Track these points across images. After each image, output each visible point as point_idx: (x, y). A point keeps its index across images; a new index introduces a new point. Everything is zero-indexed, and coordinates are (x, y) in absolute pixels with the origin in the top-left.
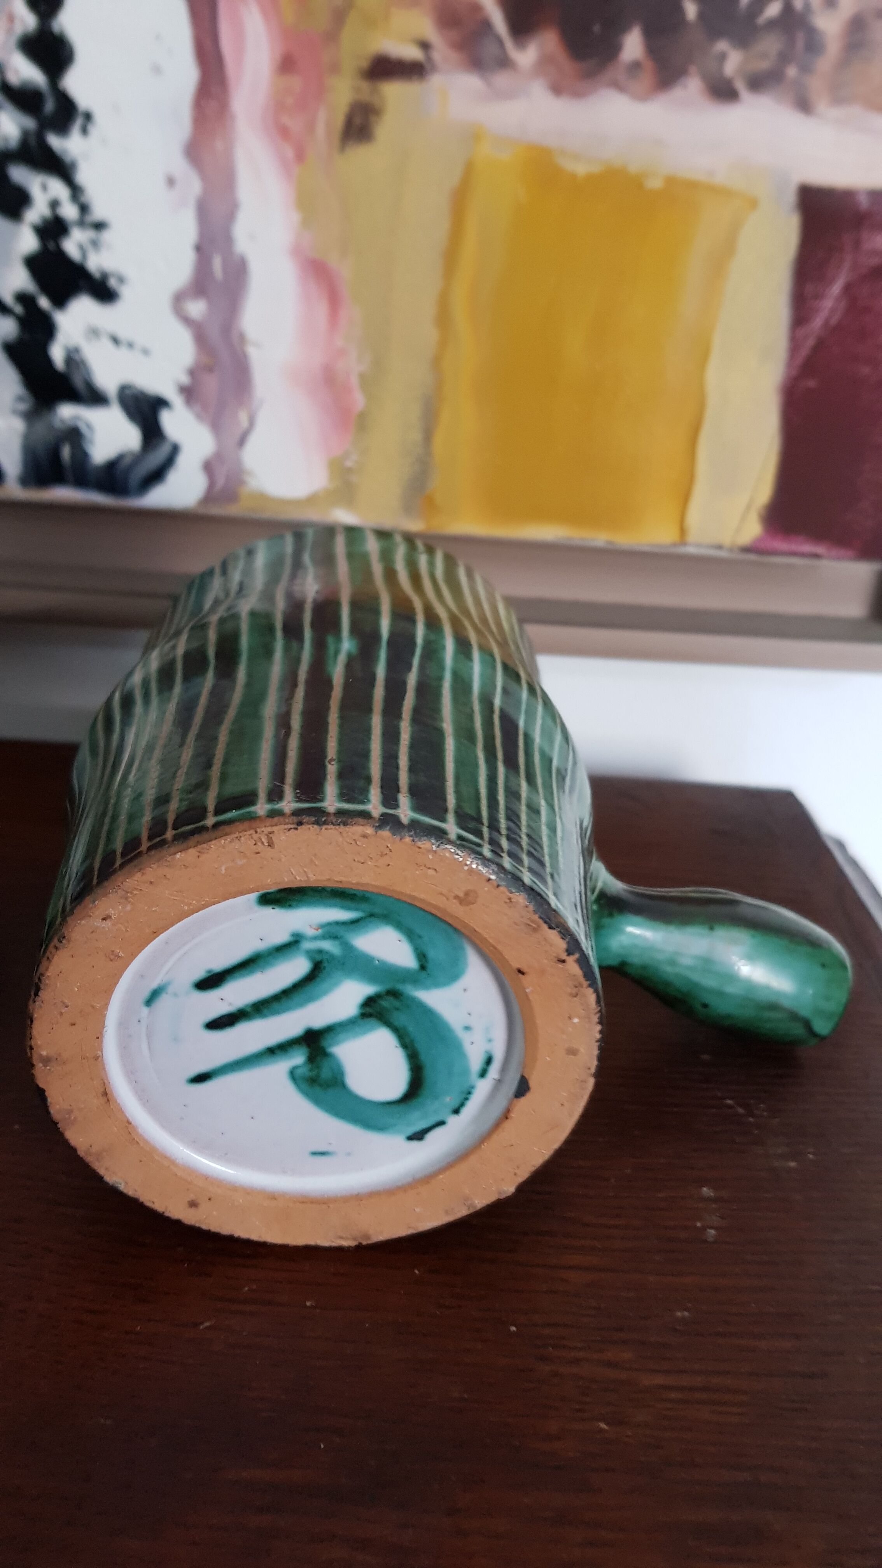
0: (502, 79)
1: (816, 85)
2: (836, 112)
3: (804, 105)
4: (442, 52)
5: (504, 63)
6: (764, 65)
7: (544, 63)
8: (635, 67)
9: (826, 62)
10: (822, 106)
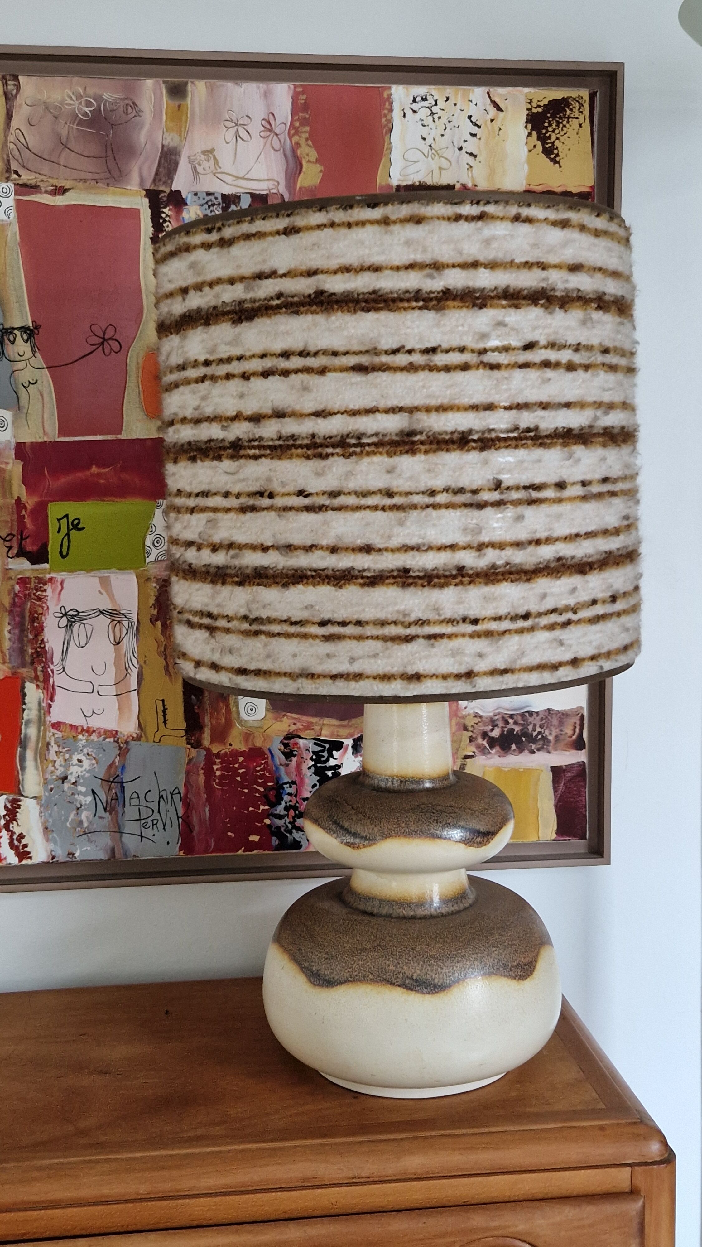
0: (489, 756)
1: (550, 748)
2: (555, 752)
3: (549, 752)
4: (477, 753)
5: (489, 753)
6: (539, 746)
7: (497, 752)
8: (514, 750)
9: (551, 744)
10: (553, 752)
